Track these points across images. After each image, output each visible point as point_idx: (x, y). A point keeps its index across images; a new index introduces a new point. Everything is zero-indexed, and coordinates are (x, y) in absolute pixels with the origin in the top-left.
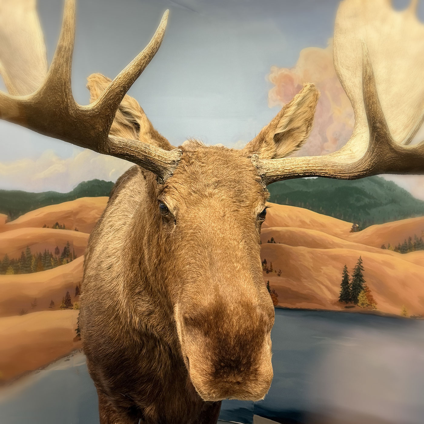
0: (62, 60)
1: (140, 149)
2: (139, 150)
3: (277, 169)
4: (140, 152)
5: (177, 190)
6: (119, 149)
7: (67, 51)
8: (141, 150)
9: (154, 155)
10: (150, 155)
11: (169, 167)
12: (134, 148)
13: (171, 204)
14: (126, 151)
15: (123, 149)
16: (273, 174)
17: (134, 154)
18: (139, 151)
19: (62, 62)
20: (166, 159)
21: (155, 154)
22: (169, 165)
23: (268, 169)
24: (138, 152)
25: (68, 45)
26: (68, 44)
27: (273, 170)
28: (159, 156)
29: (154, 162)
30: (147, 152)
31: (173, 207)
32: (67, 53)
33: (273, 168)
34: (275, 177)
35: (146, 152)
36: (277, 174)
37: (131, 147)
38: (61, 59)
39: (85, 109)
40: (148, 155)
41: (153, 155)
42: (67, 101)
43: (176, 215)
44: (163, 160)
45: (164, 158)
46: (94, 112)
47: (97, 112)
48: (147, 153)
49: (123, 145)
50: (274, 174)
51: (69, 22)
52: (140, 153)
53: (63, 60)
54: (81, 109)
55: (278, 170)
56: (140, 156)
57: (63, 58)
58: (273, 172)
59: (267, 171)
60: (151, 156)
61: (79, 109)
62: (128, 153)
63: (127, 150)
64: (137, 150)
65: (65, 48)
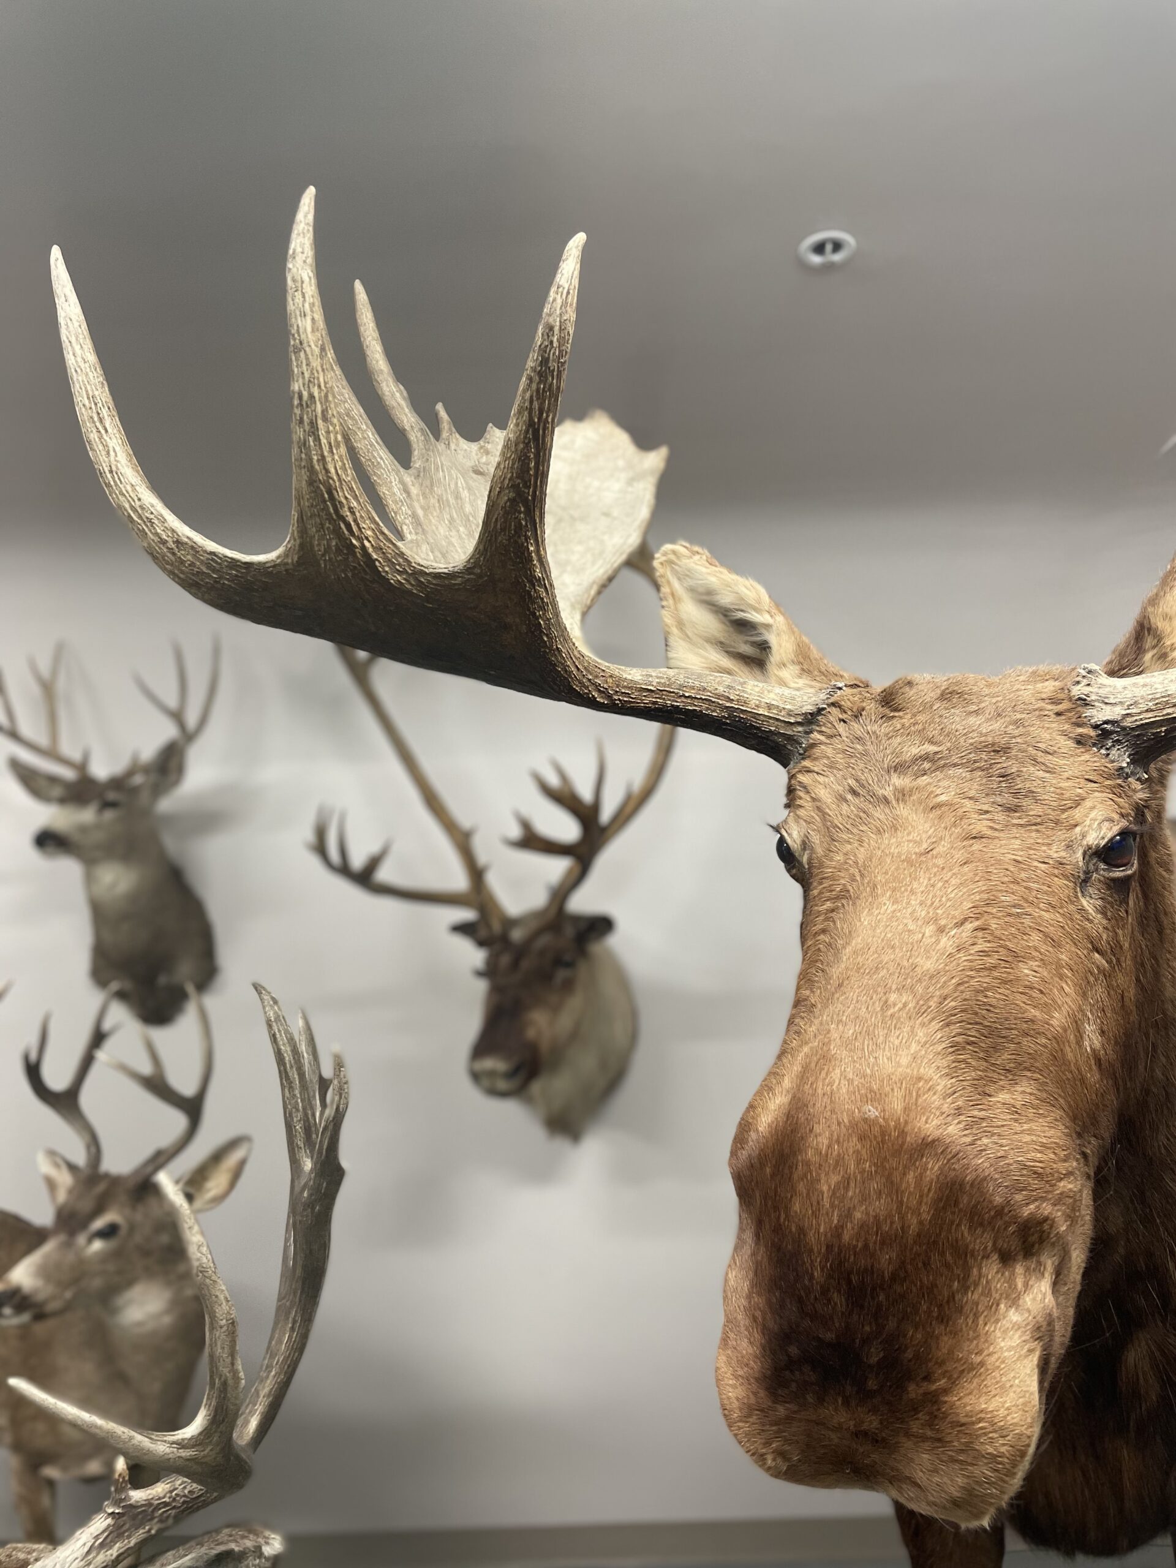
0: (302, 430)
1: (711, 692)
2: (709, 694)
3: (1164, 699)
4: (713, 700)
5: (808, 792)
6: (644, 696)
7: (307, 404)
8: (716, 694)
9: (753, 706)
10: (742, 706)
11: (799, 732)
12: (694, 689)
13: (795, 834)
14: (669, 700)
15: (658, 694)
16: (1149, 718)
17: (696, 706)
18: (709, 696)
19: (302, 436)
20: (791, 713)
21: (757, 702)
22: (800, 729)
23: (1132, 702)
24: (705, 699)
25: (306, 386)
26: (304, 385)
27: (1151, 704)
28: (770, 707)
29: (756, 722)
30: (735, 699)
31: (799, 842)
32: (309, 410)
33: (1150, 697)
34: (1162, 726)
35: (732, 698)
36: (1168, 714)
37: (684, 689)
38: (298, 428)
39: (446, 571)
40: (736, 707)
41: (753, 704)
42: (363, 547)
43: (808, 864)
44: (783, 716)
45: (784, 708)
46: (472, 576)
47: (480, 576)
48: (733, 700)
49: (658, 683)
50: (1158, 719)
51: (295, 328)
52: (714, 702)
53: (305, 431)
54: (431, 570)
55: (1167, 703)
56: (714, 711)
57: (301, 425)
58: (1152, 711)
59: (1128, 711)
60: (747, 707)
61: (426, 570)
62: (676, 704)
63: (674, 697)
64: (703, 695)
65: (300, 397)
